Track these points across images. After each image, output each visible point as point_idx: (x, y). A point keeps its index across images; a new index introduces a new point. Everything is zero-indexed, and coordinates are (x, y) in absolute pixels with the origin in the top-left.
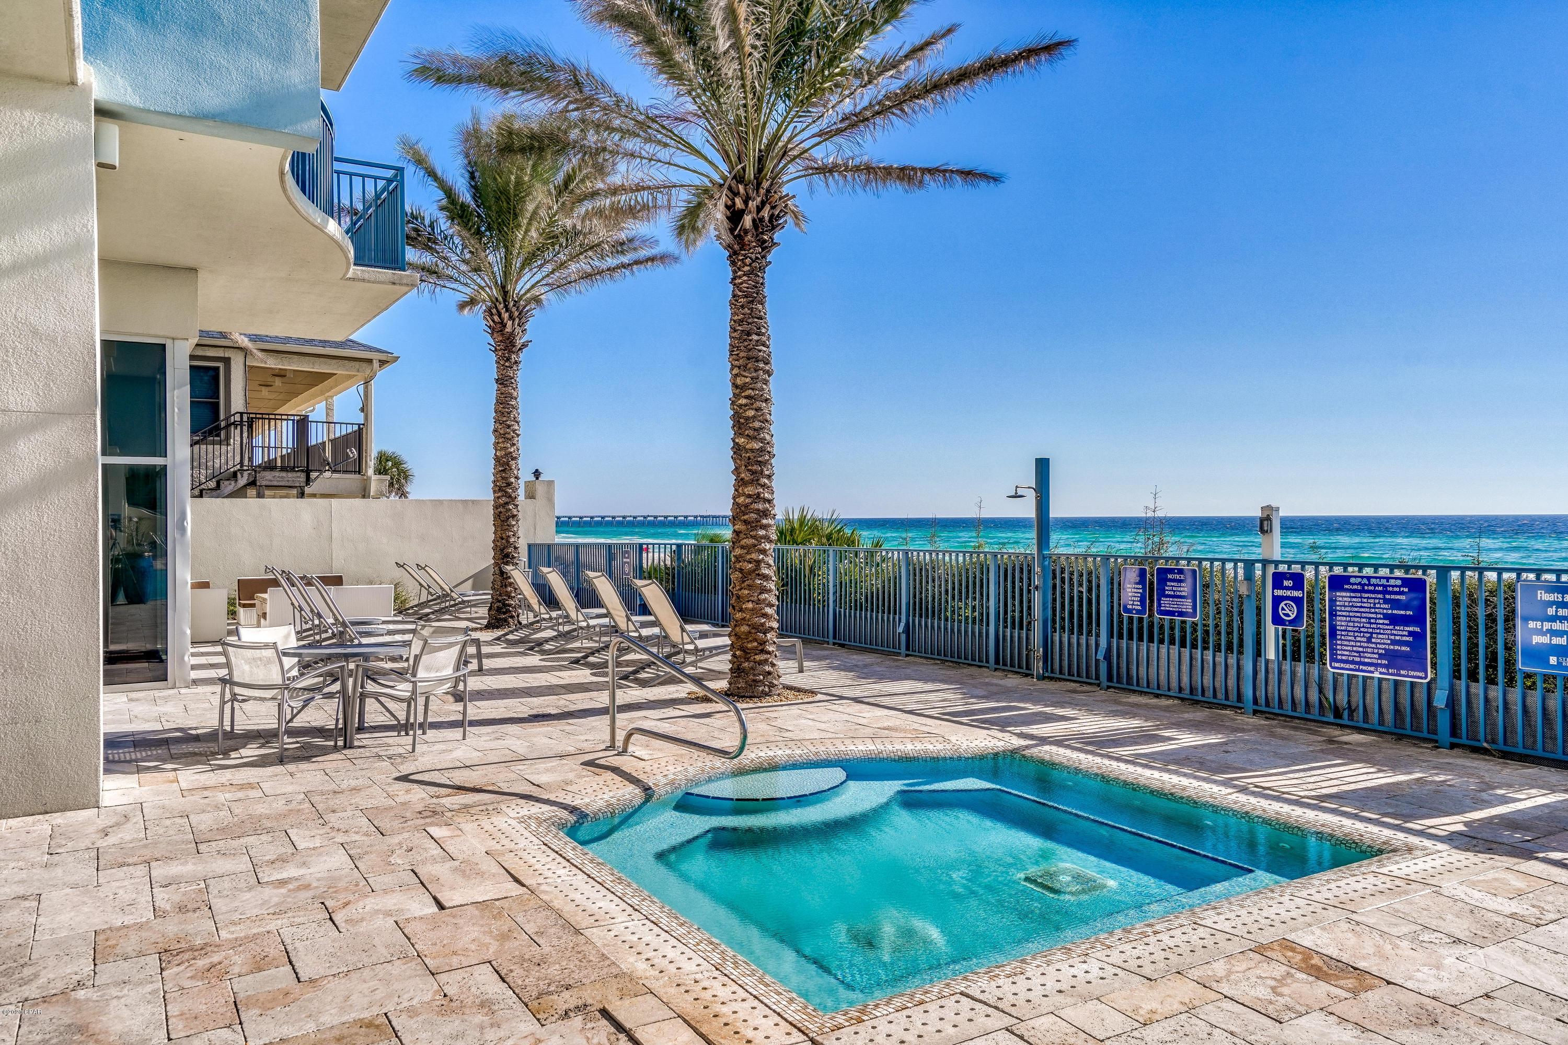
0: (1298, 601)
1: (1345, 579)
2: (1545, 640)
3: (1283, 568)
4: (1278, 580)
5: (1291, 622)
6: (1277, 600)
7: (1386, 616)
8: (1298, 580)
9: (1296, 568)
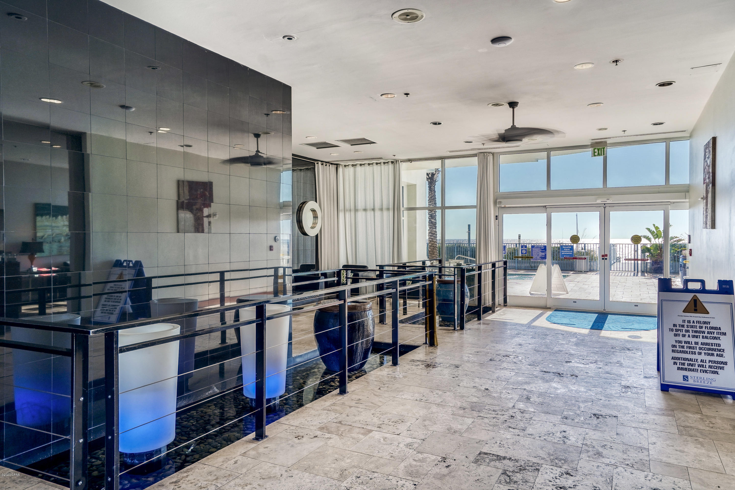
0: (526, 250)
1: (534, 246)
2: (564, 253)
3: (522, 245)
4: (522, 247)
5: (525, 254)
6: (522, 250)
7: (541, 251)
8: (526, 247)
9: (526, 245)
